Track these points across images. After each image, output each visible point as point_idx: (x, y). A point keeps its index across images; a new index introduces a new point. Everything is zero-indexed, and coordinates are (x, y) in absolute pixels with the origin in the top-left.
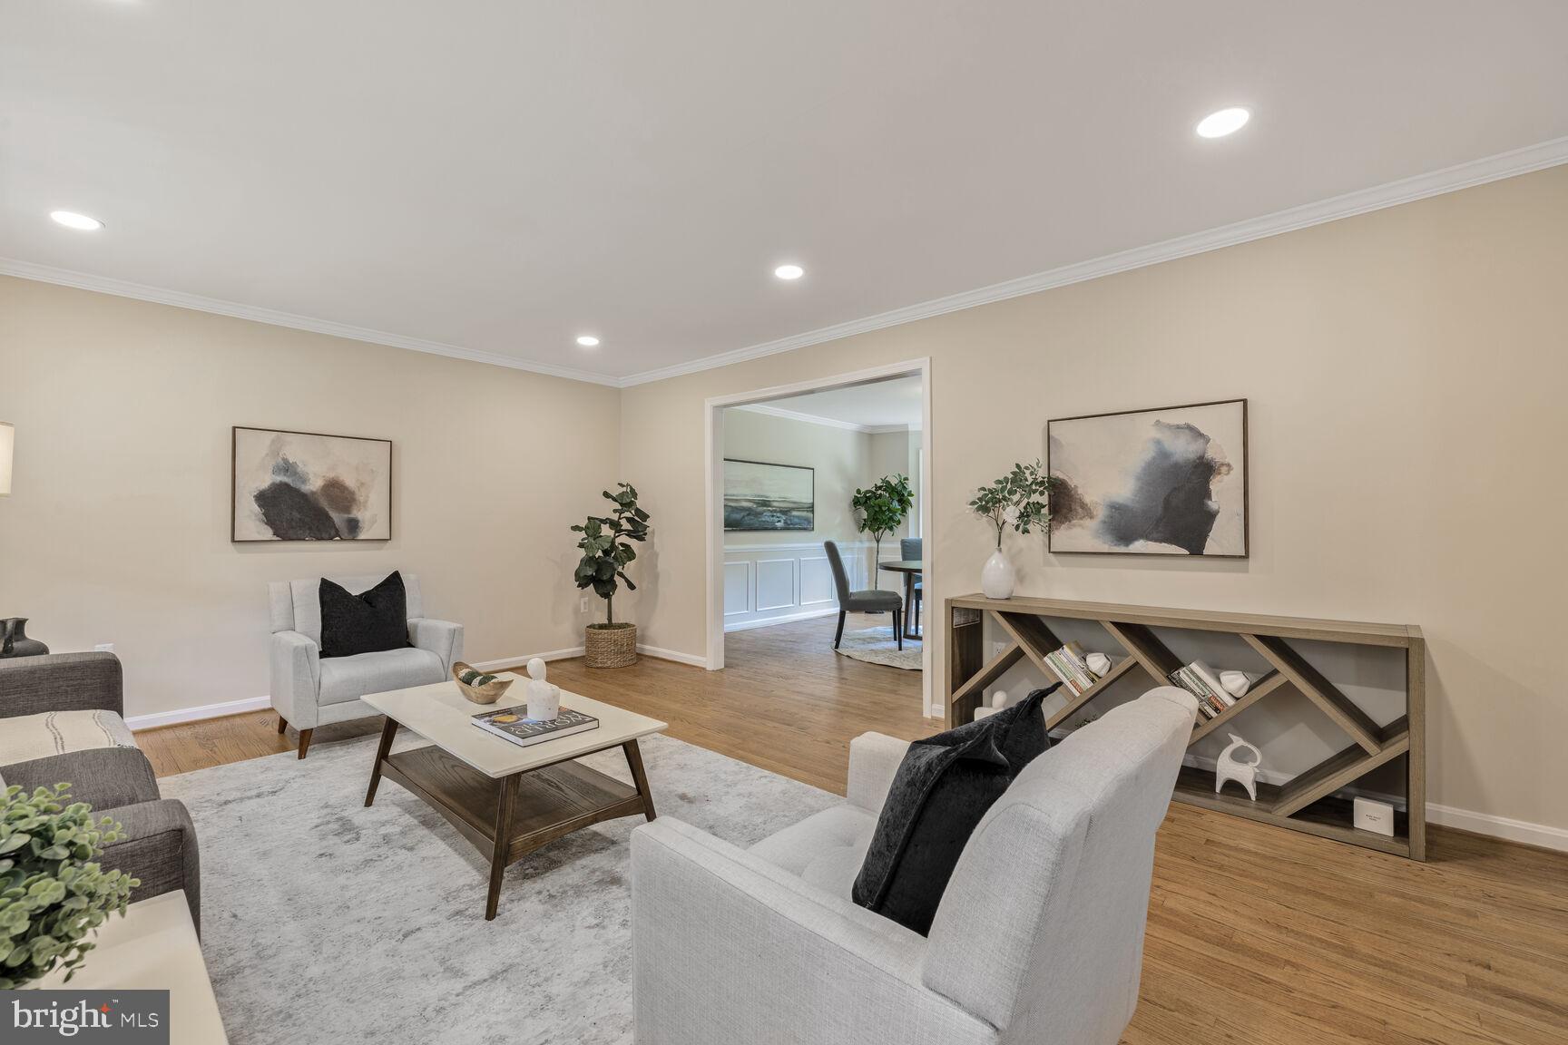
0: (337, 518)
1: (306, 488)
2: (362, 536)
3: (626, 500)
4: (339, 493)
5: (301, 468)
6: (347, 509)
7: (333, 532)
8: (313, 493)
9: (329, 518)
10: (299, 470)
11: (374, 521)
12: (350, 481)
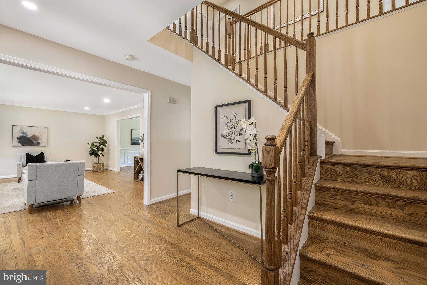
0: (34, 142)
1: (28, 136)
2: (40, 145)
3: (101, 138)
4: (35, 137)
5: (27, 133)
6: (37, 140)
7: (34, 145)
8: (29, 137)
9: (33, 142)
10: (26, 133)
11: (43, 142)
12: (37, 135)
